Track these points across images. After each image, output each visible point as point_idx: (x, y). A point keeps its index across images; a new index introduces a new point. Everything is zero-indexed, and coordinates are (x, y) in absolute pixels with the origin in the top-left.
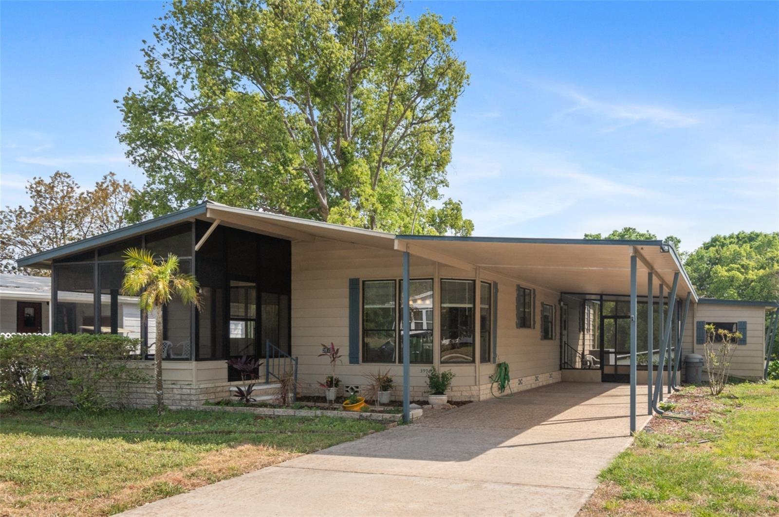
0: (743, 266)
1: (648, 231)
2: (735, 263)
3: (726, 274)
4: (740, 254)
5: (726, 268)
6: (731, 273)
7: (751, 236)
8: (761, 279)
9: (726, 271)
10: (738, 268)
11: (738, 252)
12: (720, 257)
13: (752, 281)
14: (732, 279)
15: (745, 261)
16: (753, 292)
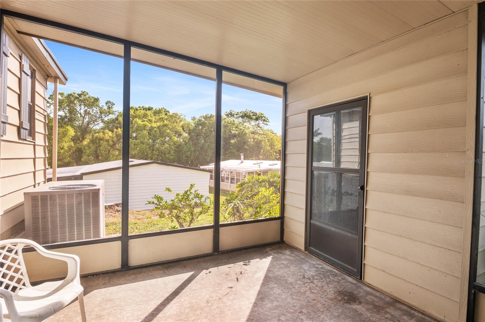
0: (149, 120)
1: (97, 97)
2: (145, 118)
3: (142, 123)
4: (147, 114)
5: (141, 120)
6: (144, 123)
7: (149, 108)
8: (158, 127)
9: (141, 121)
10: (147, 121)
11: (146, 113)
12: (136, 115)
13: (155, 128)
14: (145, 126)
15: (150, 118)
16: (156, 133)
